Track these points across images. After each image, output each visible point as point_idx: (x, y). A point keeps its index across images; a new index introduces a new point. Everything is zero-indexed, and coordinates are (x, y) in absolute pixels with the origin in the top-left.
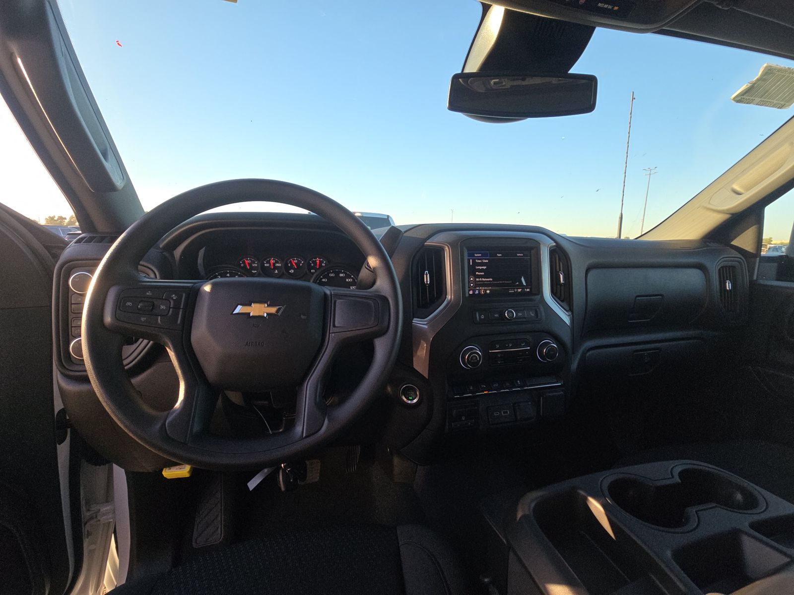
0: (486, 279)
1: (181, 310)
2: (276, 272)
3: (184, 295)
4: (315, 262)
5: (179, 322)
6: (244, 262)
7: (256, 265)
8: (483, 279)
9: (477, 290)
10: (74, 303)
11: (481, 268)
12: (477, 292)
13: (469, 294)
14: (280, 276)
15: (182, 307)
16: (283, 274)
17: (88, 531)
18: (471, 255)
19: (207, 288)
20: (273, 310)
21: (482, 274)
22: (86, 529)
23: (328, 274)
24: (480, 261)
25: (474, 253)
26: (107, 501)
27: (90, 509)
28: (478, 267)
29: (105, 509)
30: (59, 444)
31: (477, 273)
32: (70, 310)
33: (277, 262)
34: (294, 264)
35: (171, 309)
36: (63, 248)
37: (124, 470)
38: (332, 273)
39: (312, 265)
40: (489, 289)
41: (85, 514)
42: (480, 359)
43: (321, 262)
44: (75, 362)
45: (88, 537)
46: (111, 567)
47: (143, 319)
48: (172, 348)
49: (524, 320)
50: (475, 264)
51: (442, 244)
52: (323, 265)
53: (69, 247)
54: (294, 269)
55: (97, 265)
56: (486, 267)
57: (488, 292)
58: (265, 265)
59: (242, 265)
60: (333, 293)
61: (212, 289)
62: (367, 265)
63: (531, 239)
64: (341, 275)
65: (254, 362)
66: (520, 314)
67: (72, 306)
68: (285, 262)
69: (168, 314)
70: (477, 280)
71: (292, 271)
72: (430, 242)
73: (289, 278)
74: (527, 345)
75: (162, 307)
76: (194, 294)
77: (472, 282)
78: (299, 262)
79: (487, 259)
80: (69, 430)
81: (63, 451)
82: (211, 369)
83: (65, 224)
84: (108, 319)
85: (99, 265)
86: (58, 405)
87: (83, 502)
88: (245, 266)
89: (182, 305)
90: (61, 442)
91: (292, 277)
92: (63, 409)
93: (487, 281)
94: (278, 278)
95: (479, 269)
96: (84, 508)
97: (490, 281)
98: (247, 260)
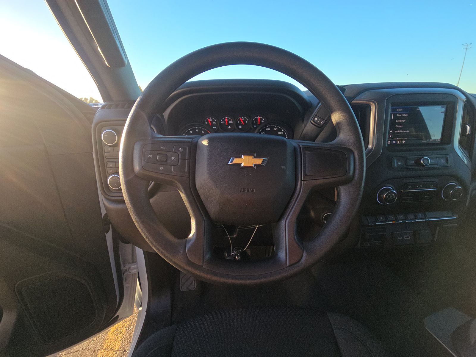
0: (403, 131)
1: (187, 161)
2: (229, 127)
3: (187, 148)
4: (256, 120)
5: (186, 171)
6: (207, 121)
7: (215, 123)
8: (401, 131)
9: (395, 140)
10: (107, 151)
11: (400, 121)
12: (394, 142)
13: (388, 144)
14: (232, 131)
15: (187, 158)
16: (235, 129)
17: (125, 277)
18: (394, 110)
19: (205, 142)
20: (259, 161)
21: (401, 126)
22: (124, 277)
23: (265, 129)
24: (401, 115)
25: (396, 109)
26: (133, 262)
27: (126, 266)
28: (398, 121)
29: (133, 267)
30: (107, 233)
31: (396, 126)
32: (104, 157)
33: (230, 120)
34: (242, 122)
35: (180, 160)
36: (94, 114)
37: (142, 250)
38: (268, 128)
39: (255, 122)
40: (405, 140)
41: (123, 269)
42: (395, 198)
43: (261, 120)
44: (112, 191)
45: (125, 281)
46: (137, 295)
47: (161, 168)
48: (183, 192)
49: (436, 166)
50: (396, 118)
51: (369, 101)
52: (263, 121)
53: (98, 112)
54: (242, 125)
55: (124, 125)
56: (405, 121)
57: (404, 142)
58: (222, 123)
59: (206, 123)
60: (301, 146)
61: (209, 143)
62: (313, 121)
63: (451, 94)
64: (275, 129)
65: (247, 205)
66: (433, 161)
67: (106, 153)
68: (235, 120)
69: (178, 164)
70: (396, 132)
71: (240, 127)
72: (357, 100)
73: (239, 132)
74: (434, 187)
75: (173, 158)
76: (194, 147)
77: (391, 134)
78: (245, 120)
79: (407, 114)
80: (110, 225)
81: (109, 237)
82: (213, 209)
83: (88, 102)
84: (137, 168)
85: (125, 124)
86: (104, 212)
87: (122, 263)
88: (208, 124)
89: (187, 156)
90: (107, 232)
91: (241, 131)
92: (106, 214)
93: (405, 133)
94: (231, 132)
95: (399, 122)
96: (122, 266)
97: (406, 133)
98: (209, 119)
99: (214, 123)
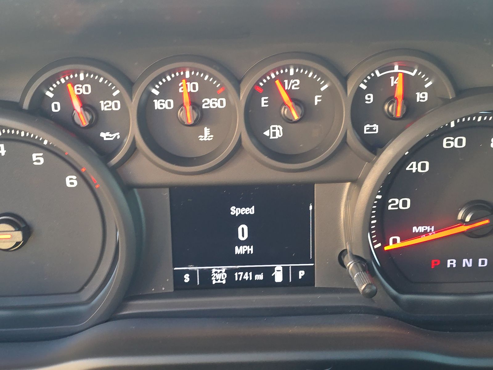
39: (370, 98)
58: (157, 104)
99: (104, 107)
